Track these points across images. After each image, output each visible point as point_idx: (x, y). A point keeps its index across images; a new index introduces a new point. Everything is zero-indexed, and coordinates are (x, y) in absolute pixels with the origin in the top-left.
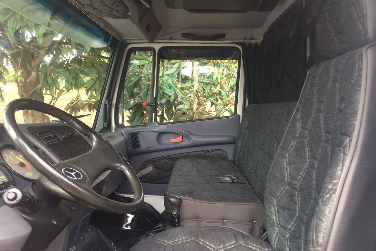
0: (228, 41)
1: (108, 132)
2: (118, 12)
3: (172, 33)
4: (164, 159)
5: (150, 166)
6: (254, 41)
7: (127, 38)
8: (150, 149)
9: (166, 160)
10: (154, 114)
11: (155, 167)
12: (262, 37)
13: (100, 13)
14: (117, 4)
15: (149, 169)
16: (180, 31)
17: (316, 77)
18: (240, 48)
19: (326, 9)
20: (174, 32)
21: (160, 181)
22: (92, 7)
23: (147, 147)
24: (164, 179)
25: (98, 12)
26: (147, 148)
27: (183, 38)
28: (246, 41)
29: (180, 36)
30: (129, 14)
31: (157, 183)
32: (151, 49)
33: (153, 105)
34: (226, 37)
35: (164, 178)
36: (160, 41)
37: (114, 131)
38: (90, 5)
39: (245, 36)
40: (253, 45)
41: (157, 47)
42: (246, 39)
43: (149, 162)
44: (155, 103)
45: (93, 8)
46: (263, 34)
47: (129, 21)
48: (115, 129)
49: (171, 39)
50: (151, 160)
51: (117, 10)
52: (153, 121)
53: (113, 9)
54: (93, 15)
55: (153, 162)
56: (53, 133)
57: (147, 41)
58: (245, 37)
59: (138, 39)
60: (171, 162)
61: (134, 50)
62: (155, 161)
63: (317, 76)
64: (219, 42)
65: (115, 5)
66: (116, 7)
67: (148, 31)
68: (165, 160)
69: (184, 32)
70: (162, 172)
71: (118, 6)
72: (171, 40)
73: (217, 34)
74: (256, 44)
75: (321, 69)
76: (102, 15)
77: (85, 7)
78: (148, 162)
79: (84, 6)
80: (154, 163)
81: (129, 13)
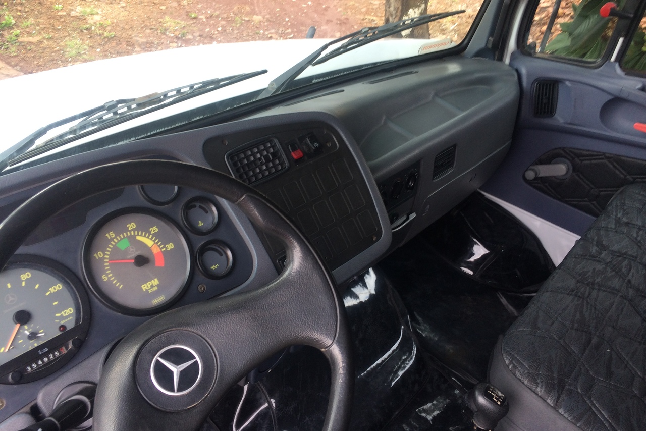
1: (494, 59)
4: (602, 159)
5: (564, 163)
8: (576, 127)
9: (607, 163)
10: (621, 40)
11: (575, 168)
15: (560, 169)
21: (575, 201)
23: (569, 121)
24: (586, 201)
26: (570, 124)
31: (567, 203)
33: (628, 18)
35: (586, 199)
37: (507, 60)
43: (565, 152)
44: (636, 14)
48: (513, 55)
50: (570, 151)
52: (613, 58)
55: (574, 156)
56: (273, 147)
60: (617, 172)
62: (579, 156)
68: (605, 161)
70: (588, 185)
78: (562, 152)
80: (576, 159)
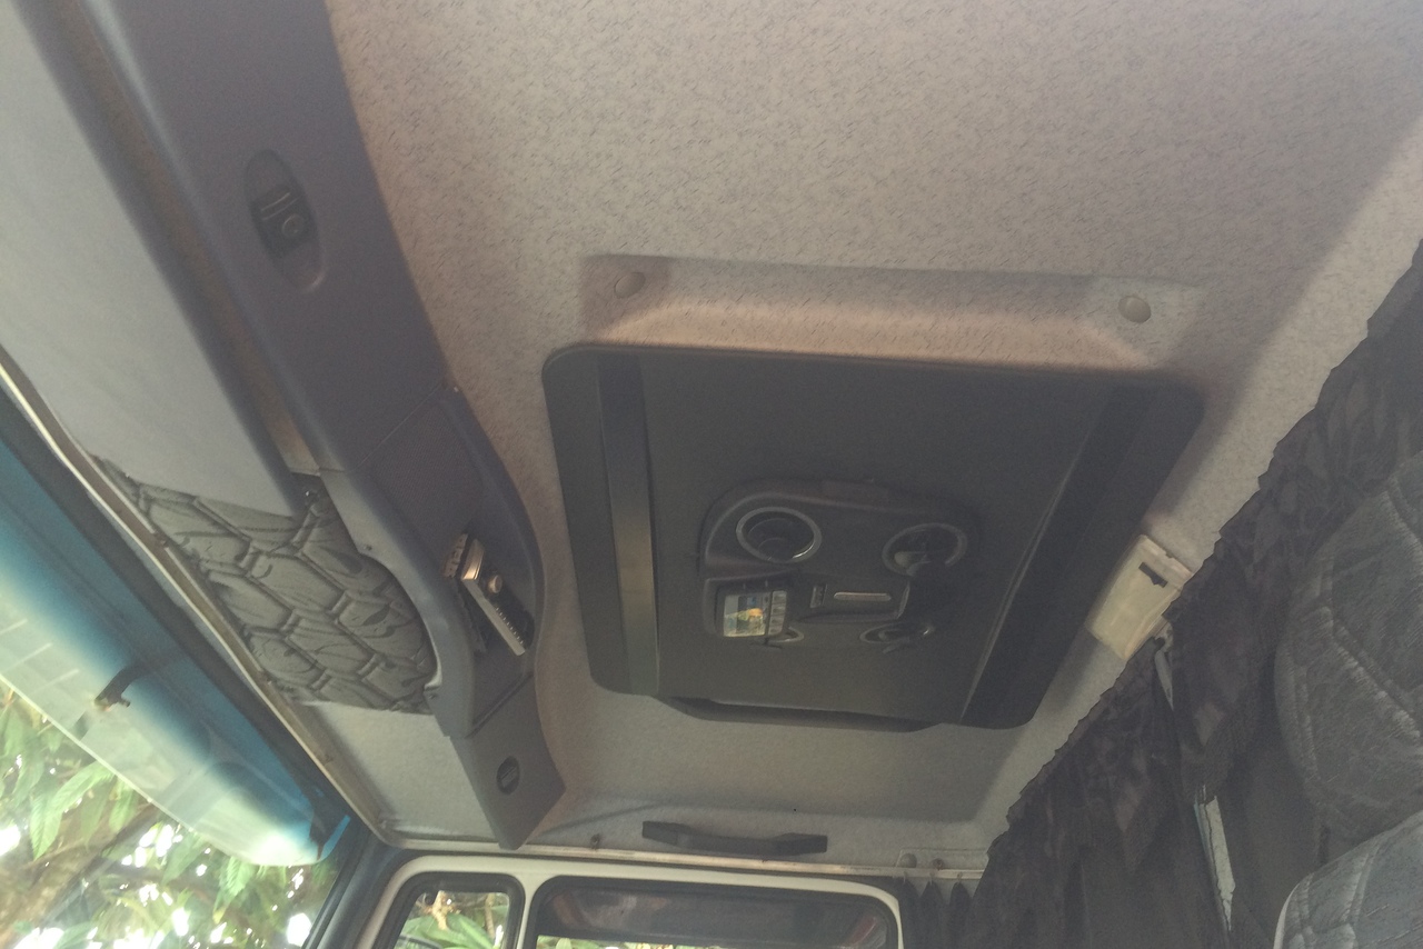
0: (837, 869)
2: (390, 666)
3: (602, 817)
6: (948, 874)
7: (408, 828)
12: (985, 860)
13: (313, 673)
14: (390, 620)
16: (638, 810)
17: (1338, 924)
18: (892, 903)
19: (1317, 594)
20: (612, 815)
22: (282, 642)
25: (305, 667)
27: (649, 842)
28: (913, 872)
29: (636, 833)
30: (432, 683)
32: (507, 884)
34: (831, 852)
36: (549, 850)
38: (275, 631)
39: (910, 852)
40: (948, 890)
41: (532, 875)
42: (913, 863)
45: (286, 645)
46: (988, 846)
47: (427, 723)
49: (596, 842)
51: (384, 656)
53: (369, 652)
54: (281, 689)
57: (494, 847)
58: (909, 855)
59: (456, 833)
61: (428, 885)
63: (1345, 918)
64: (799, 867)
65: (381, 628)
66: (384, 636)
67: (506, 790)
69: (657, 815)
71: (390, 631)
72: (596, 847)
73: (793, 834)
74: (960, 888)
75: (1357, 878)
76: (321, 687)
77: (254, 640)
79: (250, 636)
81: (436, 681)
